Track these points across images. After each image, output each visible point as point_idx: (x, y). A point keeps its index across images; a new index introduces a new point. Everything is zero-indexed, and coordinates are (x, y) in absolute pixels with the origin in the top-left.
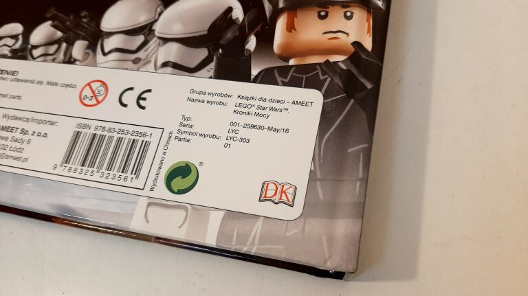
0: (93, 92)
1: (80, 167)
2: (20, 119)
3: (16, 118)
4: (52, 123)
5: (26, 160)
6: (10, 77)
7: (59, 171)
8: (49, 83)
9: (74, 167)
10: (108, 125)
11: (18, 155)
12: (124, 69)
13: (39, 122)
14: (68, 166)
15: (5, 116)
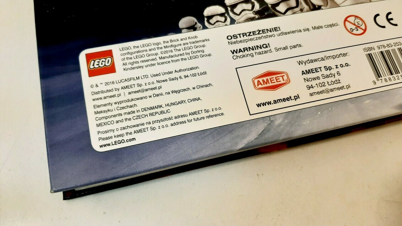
0: (354, 24)
1: (391, 76)
2: (316, 60)
3: (312, 61)
4: (345, 55)
5: (348, 87)
6: (275, 33)
7: (379, 84)
8: (314, 28)
9: (387, 77)
10: (385, 43)
11: (339, 85)
12: (361, 3)
13: (334, 57)
14: (383, 78)
15: (300, 63)
